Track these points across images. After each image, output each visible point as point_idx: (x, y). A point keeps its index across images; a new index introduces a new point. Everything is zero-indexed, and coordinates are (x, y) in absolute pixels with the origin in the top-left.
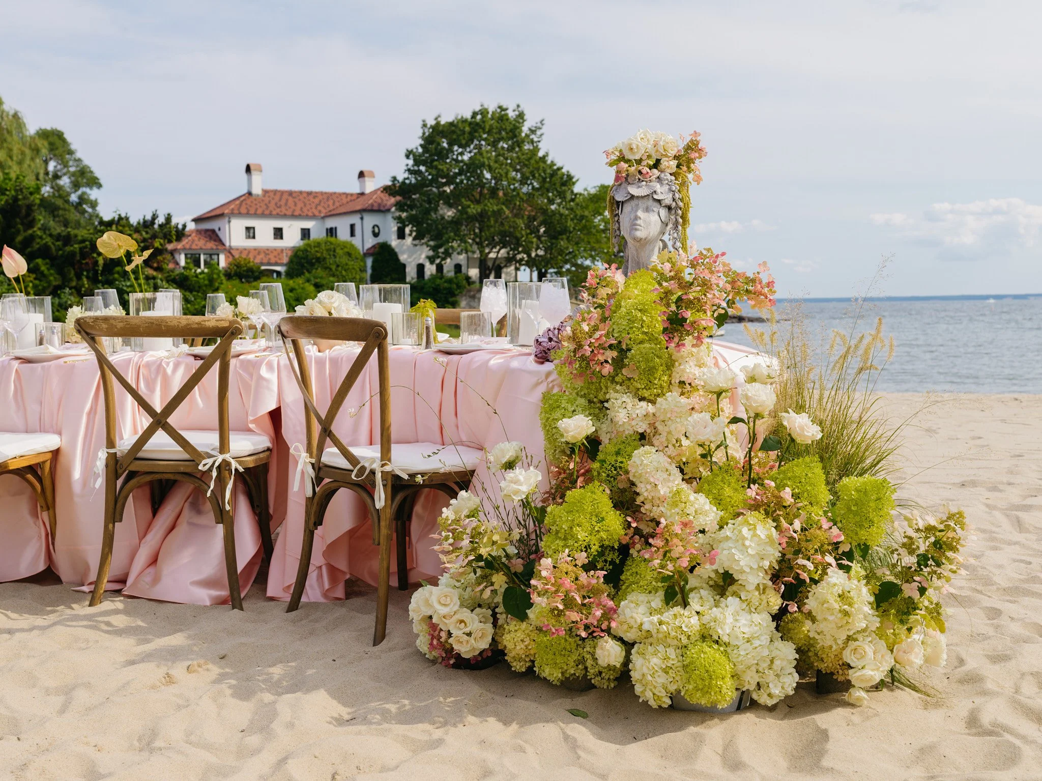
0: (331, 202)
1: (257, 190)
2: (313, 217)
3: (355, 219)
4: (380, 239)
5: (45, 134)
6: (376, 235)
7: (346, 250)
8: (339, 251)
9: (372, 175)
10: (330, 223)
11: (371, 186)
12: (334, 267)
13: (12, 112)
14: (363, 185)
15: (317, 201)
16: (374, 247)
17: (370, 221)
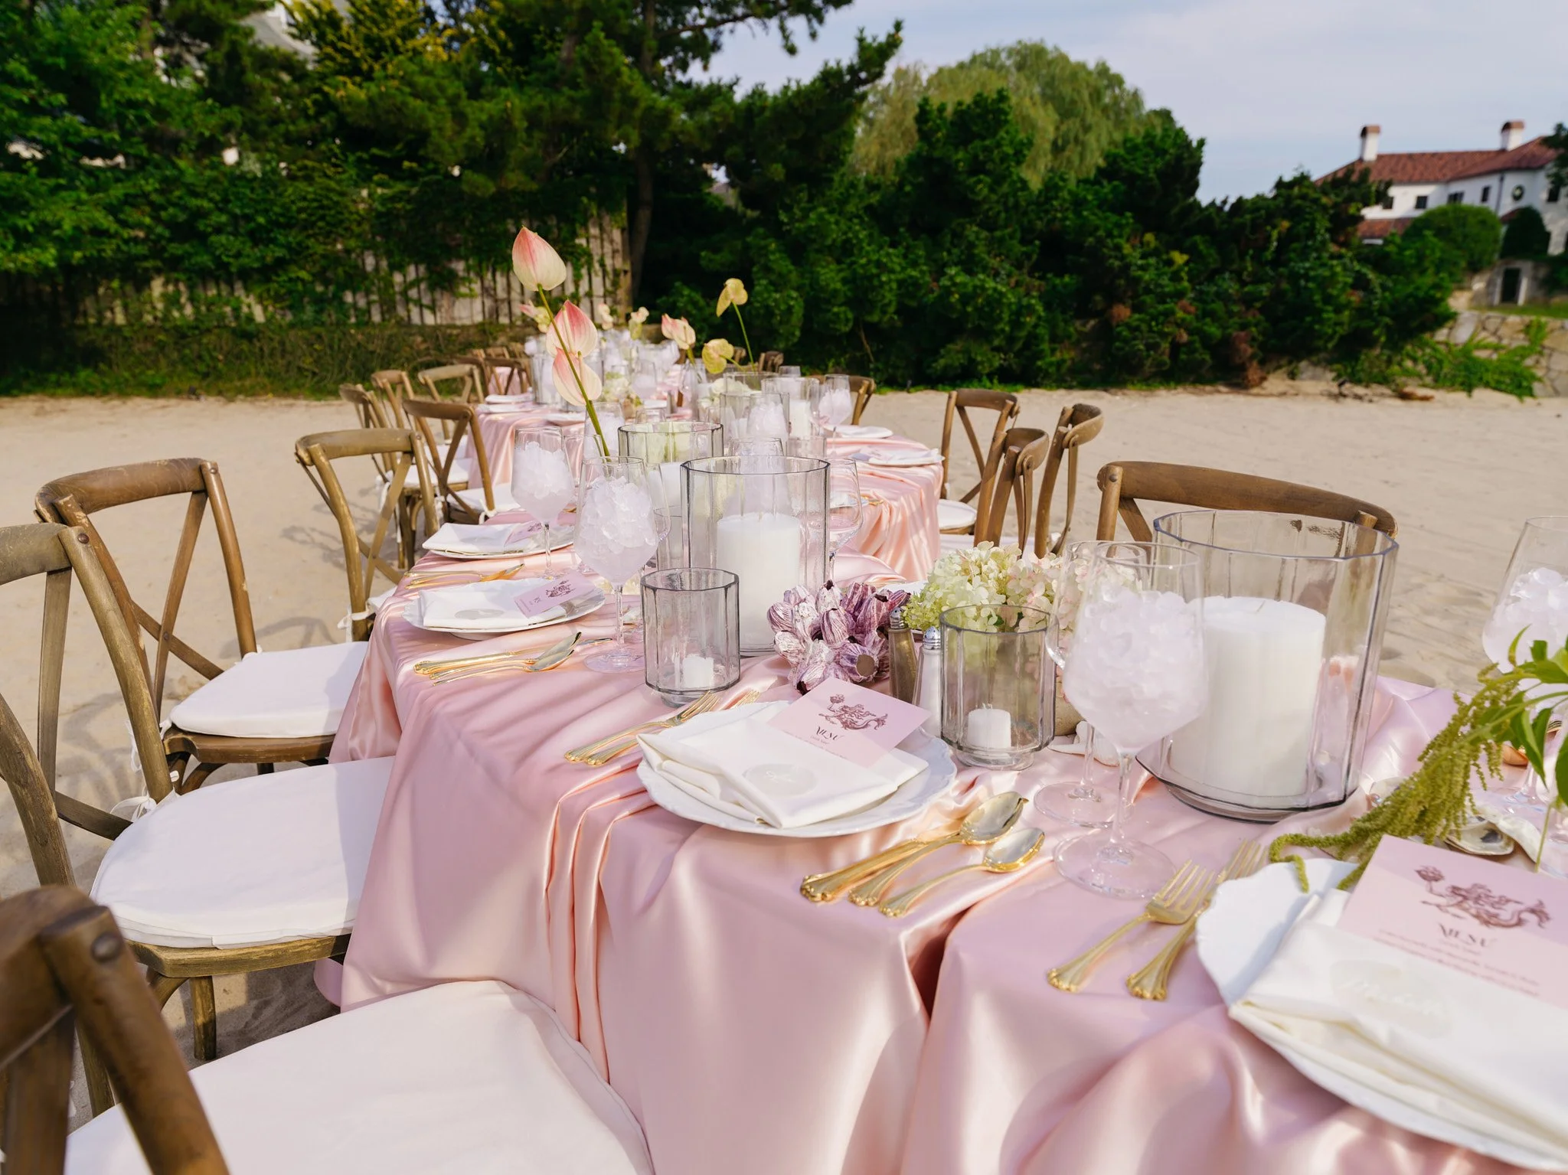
0: (1460, 163)
1: (1370, 155)
2: (1435, 181)
3: (1493, 181)
4: (1523, 203)
5: (1156, 113)
6: (1517, 198)
7: (1480, 218)
8: (1471, 220)
9: (1520, 125)
10: (1455, 188)
11: (1516, 140)
12: (1460, 239)
13: (1132, 91)
14: (1505, 140)
15: (1441, 163)
16: (1512, 213)
17: (1512, 181)
